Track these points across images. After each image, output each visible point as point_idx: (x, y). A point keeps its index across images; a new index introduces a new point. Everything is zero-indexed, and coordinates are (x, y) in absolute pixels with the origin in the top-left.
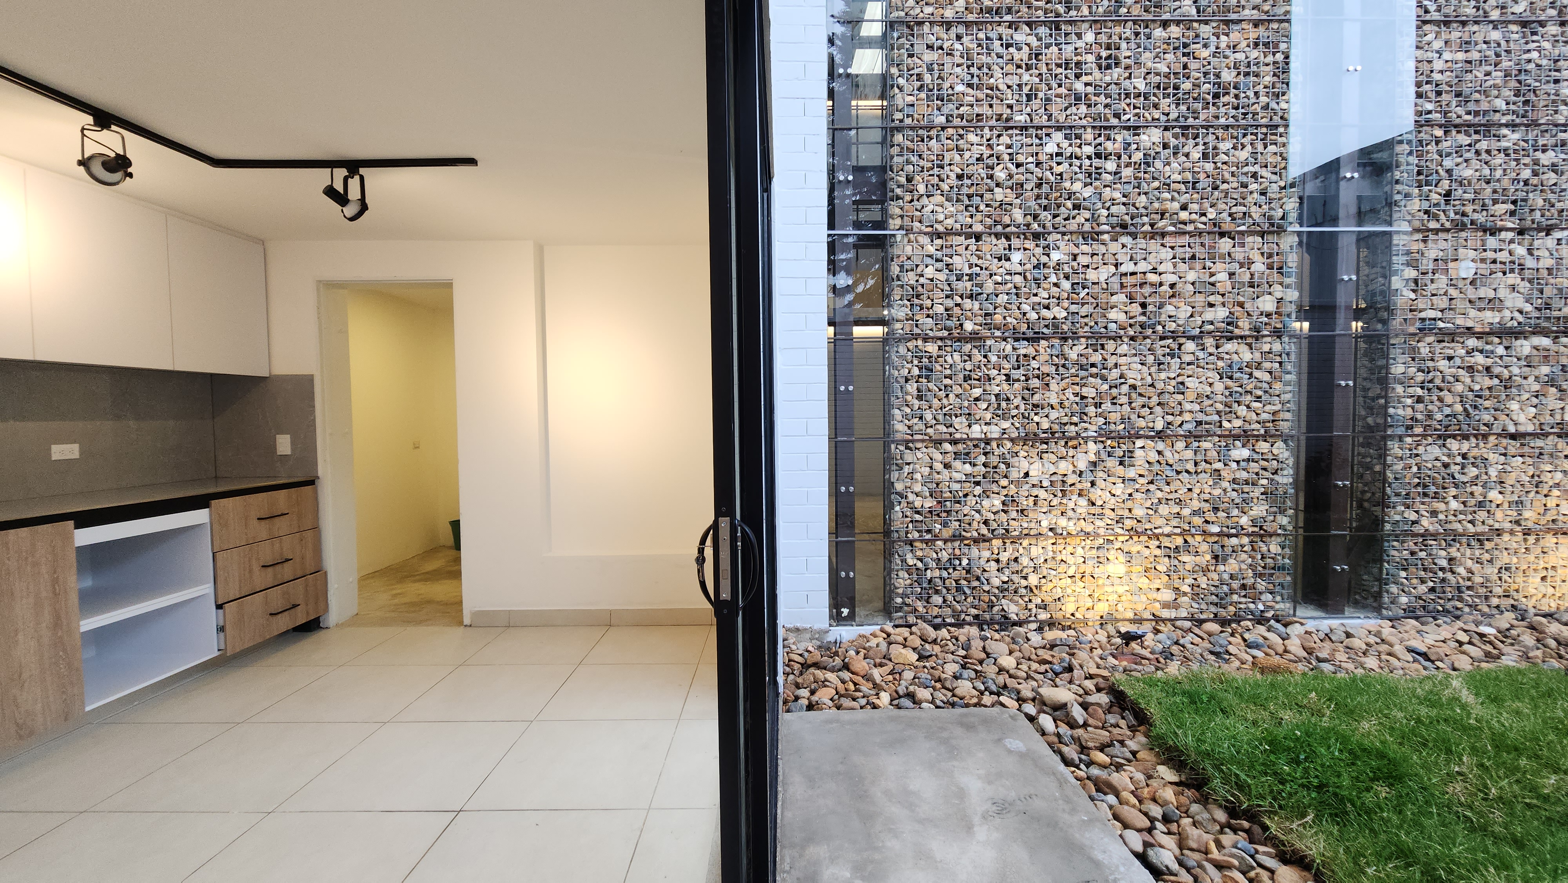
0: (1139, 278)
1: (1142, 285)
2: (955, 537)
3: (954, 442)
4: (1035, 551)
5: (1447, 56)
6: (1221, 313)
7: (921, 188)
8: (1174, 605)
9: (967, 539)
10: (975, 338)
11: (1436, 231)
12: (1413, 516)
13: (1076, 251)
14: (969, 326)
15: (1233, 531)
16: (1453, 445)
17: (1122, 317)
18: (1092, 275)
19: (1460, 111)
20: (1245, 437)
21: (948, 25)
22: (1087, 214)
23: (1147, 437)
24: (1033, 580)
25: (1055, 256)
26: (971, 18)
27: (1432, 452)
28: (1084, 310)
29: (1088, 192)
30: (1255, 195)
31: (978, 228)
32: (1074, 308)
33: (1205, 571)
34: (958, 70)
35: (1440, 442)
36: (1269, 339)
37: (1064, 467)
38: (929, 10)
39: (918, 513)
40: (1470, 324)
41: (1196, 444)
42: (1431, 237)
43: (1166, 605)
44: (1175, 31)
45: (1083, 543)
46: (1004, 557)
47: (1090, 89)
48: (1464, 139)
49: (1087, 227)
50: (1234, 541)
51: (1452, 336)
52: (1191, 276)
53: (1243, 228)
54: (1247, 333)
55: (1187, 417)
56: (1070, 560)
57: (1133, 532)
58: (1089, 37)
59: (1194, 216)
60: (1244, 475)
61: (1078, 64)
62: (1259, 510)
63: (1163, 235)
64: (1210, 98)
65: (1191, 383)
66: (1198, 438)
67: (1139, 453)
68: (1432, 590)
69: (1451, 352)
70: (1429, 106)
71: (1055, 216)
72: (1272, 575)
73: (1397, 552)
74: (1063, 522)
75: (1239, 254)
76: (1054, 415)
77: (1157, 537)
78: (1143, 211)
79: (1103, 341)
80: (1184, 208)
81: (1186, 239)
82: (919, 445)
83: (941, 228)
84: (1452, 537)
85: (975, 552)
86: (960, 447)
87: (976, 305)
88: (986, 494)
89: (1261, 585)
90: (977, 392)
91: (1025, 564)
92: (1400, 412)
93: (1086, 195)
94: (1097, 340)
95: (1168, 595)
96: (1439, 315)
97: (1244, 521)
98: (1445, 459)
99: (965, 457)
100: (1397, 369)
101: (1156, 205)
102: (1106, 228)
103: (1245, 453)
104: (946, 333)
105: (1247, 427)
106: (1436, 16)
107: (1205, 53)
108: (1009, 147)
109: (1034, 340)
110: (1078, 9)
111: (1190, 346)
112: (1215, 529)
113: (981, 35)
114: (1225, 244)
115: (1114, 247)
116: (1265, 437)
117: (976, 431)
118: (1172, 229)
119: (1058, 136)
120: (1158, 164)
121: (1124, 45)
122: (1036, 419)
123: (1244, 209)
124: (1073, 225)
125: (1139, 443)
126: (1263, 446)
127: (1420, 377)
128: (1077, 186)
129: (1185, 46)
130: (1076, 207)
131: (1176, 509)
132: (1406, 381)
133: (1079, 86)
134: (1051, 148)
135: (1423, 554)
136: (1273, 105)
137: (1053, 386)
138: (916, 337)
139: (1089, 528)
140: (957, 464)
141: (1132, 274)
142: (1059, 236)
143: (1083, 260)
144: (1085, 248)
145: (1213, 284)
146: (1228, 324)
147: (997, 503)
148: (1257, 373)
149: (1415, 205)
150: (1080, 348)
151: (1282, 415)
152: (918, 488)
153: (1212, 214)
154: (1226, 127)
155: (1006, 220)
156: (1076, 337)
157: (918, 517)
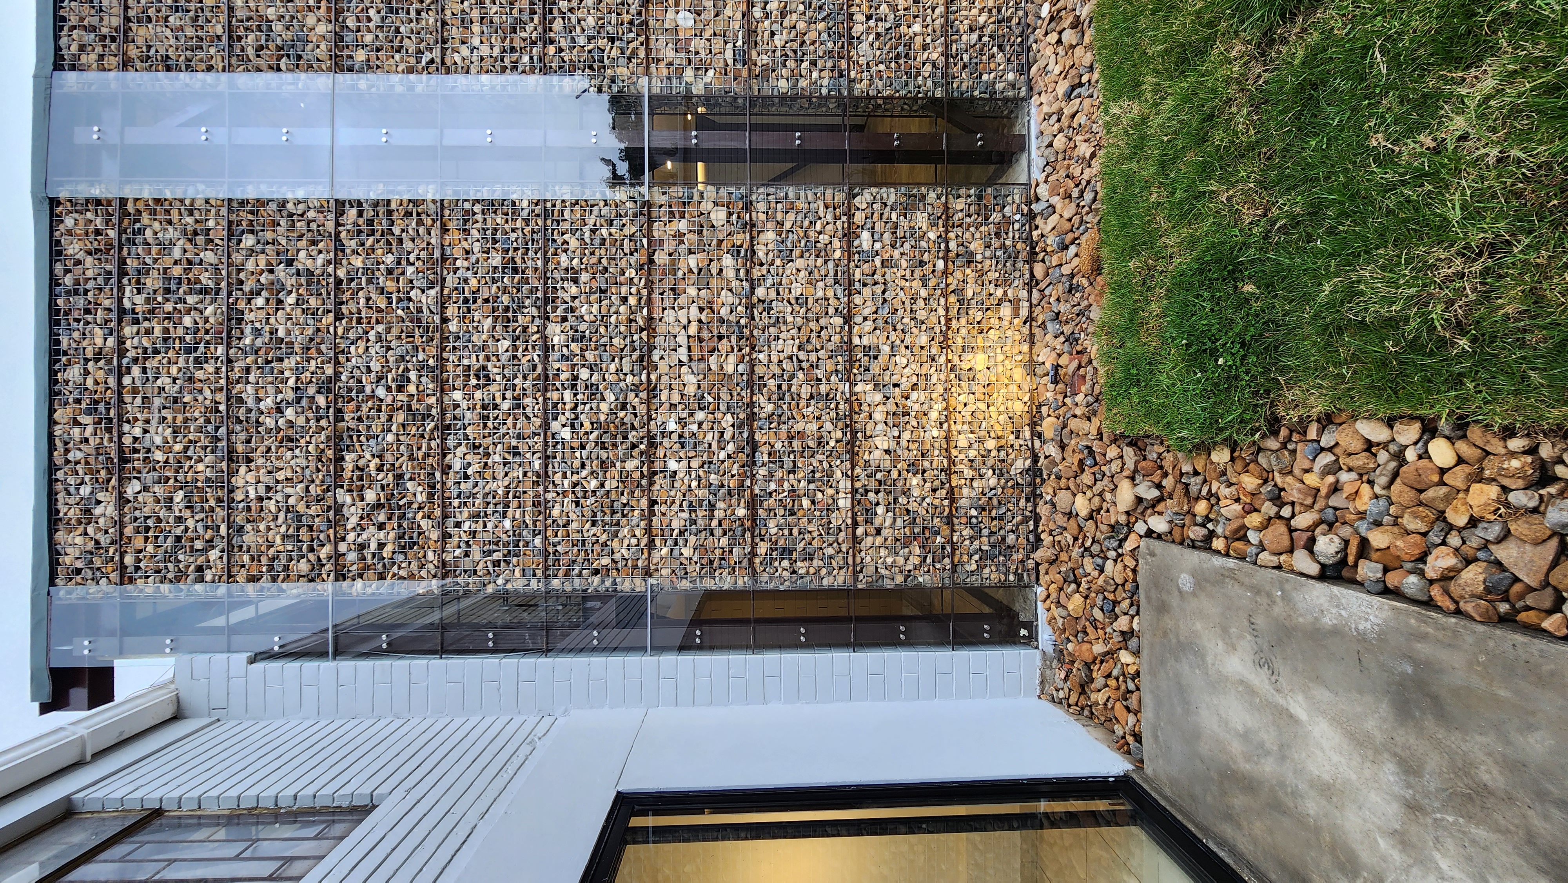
0: (695, 344)
1: (701, 340)
2: (949, 522)
3: (855, 524)
4: (962, 443)
5: (476, 42)
6: (728, 261)
7: (605, 561)
8: (1015, 303)
9: (951, 510)
10: (752, 505)
11: (648, 51)
12: (928, 68)
13: (667, 405)
14: (741, 512)
15: (943, 246)
16: (858, 29)
17: (732, 359)
18: (691, 390)
19: (529, 27)
20: (850, 235)
21: (446, 536)
22: (631, 395)
23: (850, 332)
24: (991, 444)
25: (672, 426)
26: (438, 513)
27: (864, 51)
28: (725, 396)
29: (610, 397)
30: (613, 230)
31: (644, 503)
32: (723, 408)
33: (982, 274)
34: (490, 526)
35: (855, 41)
36: (754, 214)
37: (878, 416)
38: (430, 555)
39: (925, 558)
40: (739, 15)
41: (857, 285)
42: (654, 55)
43: (1016, 313)
44: (451, 311)
45: (955, 395)
46: (968, 473)
47: (509, 394)
48: (558, 25)
49: (643, 395)
50: (952, 245)
51: (751, 34)
52: (692, 291)
53: (645, 241)
54: (748, 236)
55: (830, 293)
56: (971, 408)
57: (945, 346)
58: (457, 395)
59: (634, 290)
60: (887, 236)
61: (484, 407)
62: (921, 220)
63: (650, 319)
64: (517, 277)
65: (797, 290)
66: (851, 283)
67: (866, 341)
68: (1001, 48)
69: (767, 34)
70: (526, 59)
71: (633, 428)
72: (986, 206)
73: (963, 82)
74: (934, 415)
75: (669, 245)
76: (828, 426)
77: (948, 320)
78: (628, 340)
79: (756, 378)
80: (624, 300)
81: (656, 296)
82: (858, 560)
83: (644, 541)
84: (948, 30)
85: (963, 502)
86: (860, 519)
87: (721, 505)
88: (907, 493)
89: (995, 217)
90: (806, 503)
91: (976, 453)
92: (825, 82)
93: (613, 398)
94: (754, 383)
95: (1006, 311)
96: (730, 46)
97: (932, 235)
98: (871, 37)
99: (869, 515)
100: (783, 85)
101: (623, 329)
102: (644, 377)
103: (865, 235)
104: (748, 535)
105: (840, 234)
106: (436, 53)
107: (473, 282)
108: (564, 476)
109: (754, 445)
110: (430, 407)
111: (760, 292)
112: (941, 264)
113: (456, 503)
114: (661, 258)
115: (663, 368)
116: (850, 216)
117: (844, 502)
118: (645, 311)
119: (555, 426)
120: (583, 327)
121: (466, 362)
122: (832, 443)
123: (626, 241)
124: (642, 409)
125: (856, 341)
126: (859, 217)
127: (791, 64)
128: (604, 407)
129: (466, 301)
130: (624, 407)
131: (920, 303)
132: (795, 77)
133: (506, 405)
134: (566, 434)
135: (966, 57)
136: (525, 214)
137: (799, 426)
138: (751, 563)
139: (940, 389)
140: (877, 522)
141: (689, 348)
142: (652, 423)
143: (676, 398)
144: (664, 397)
145: (700, 270)
146: (739, 252)
147: (915, 481)
148: (788, 225)
149: (622, 71)
150: (763, 401)
151: (829, 200)
152: (901, 561)
153: (631, 273)
154: (546, 261)
155: (636, 475)
156: (751, 404)
157: (929, 560)
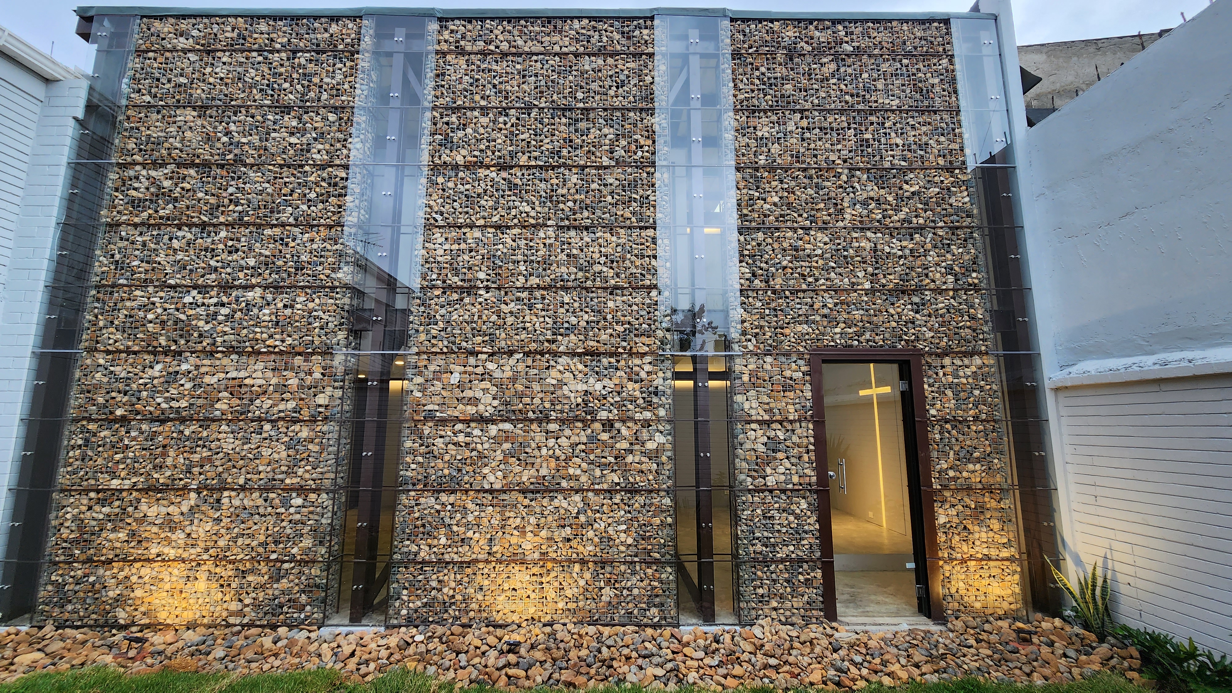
0: (236, 382)
1: (240, 386)
2: (89, 560)
3: (98, 491)
4: (143, 572)
5: (447, 247)
6: (291, 405)
7: (101, 324)
8: (240, 613)
9: (95, 562)
10: (124, 420)
11: (436, 353)
12: (414, 548)
13: (199, 363)
14: (119, 412)
15: (287, 558)
16: (444, 497)
17: (225, 407)
18: (207, 379)
19: (456, 279)
20: (301, 490)
21: (136, 226)
22: (208, 341)
23: (233, 490)
24: (139, 593)
25: (184, 367)
26: (152, 221)
27: (429, 502)
28: (200, 402)
29: (207, 327)
30: (317, 330)
31: (136, 348)
32: (192, 401)
33: (263, 587)
34: (137, 253)
35: (436, 495)
36: (320, 423)
37: (171, 509)
38: (125, 218)
39: (66, 542)
40: (456, 414)
41: (265, 495)
42: (432, 357)
43: (232, 614)
44: (277, 231)
45: (179, 566)
46: (121, 575)
47: (219, 264)
48: (455, 296)
49: (208, 348)
50: (286, 566)
51: (443, 422)
52: (274, 381)
53: (310, 350)
54: (308, 418)
55: (262, 476)
56: (167, 579)
57: (217, 560)
58: (223, 234)
59: (277, 343)
60: (298, 517)
61: (213, 250)
62: (307, 542)
63: (260, 353)
64: (293, 270)
65: (266, 452)
66: (268, 490)
67: (225, 501)
68: (425, 605)
69: (443, 433)
70: (434, 276)
71: (188, 341)
72: (311, 592)
73: (403, 575)
74: (166, 550)
75: (305, 366)
76: (168, 473)
77: (232, 562)
78: (245, 339)
79: (209, 423)
80: (271, 337)
81: (273, 357)
82: (73, 493)
83: (110, 348)
84: (442, 563)
85: (101, 571)
86: (101, 495)
87: (126, 399)
88: (114, 530)
89: (304, 598)
90: (118, 457)
91: (133, 581)
92: (409, 474)
93: (206, 329)
94: (207, 422)
95: (235, 606)
96: (436, 408)
97: (295, 551)
98: (438, 507)
99: (102, 502)
100: (408, 444)
101: (251, 336)
102: (220, 349)
103: (299, 501)
104: (104, 417)
105: (303, 483)
106: (441, 223)
107: (292, 244)
108: (161, 298)
109: (163, 422)
110: (218, 217)
111: (267, 427)
112: (274, 556)
113: (155, 233)
114: (298, 360)
115: (225, 361)
116: (314, 491)
117: (115, 483)
118: (265, 350)
119: (194, 293)
120: (255, 310)
121: (243, 239)
122: (156, 476)
123: (310, 338)
124: (199, 347)
125: (226, 494)
126: (313, 496)
127: (423, 449)
128: (201, 323)
129: (282, 239)
130: (200, 336)
131: (248, 541)
132: (413, 452)
133: (213, 263)
134: (188, 299)
135: (420, 578)
136: (333, 275)
137: (172, 453)
138: (84, 418)
139: (185, 555)
140: (97, 508)
141: (235, 379)
142: (189, 354)
143: (203, 370)
144: (207, 362)
145: (285, 386)
146: (295, 412)
147: (122, 535)
148: (311, 446)
149: (423, 337)
150: (192, 428)
151: (327, 475)
152: (67, 524)
153: (289, 340)
154: (302, 288)
155: (155, 343)
156: (191, 419)
157: (64, 545)
